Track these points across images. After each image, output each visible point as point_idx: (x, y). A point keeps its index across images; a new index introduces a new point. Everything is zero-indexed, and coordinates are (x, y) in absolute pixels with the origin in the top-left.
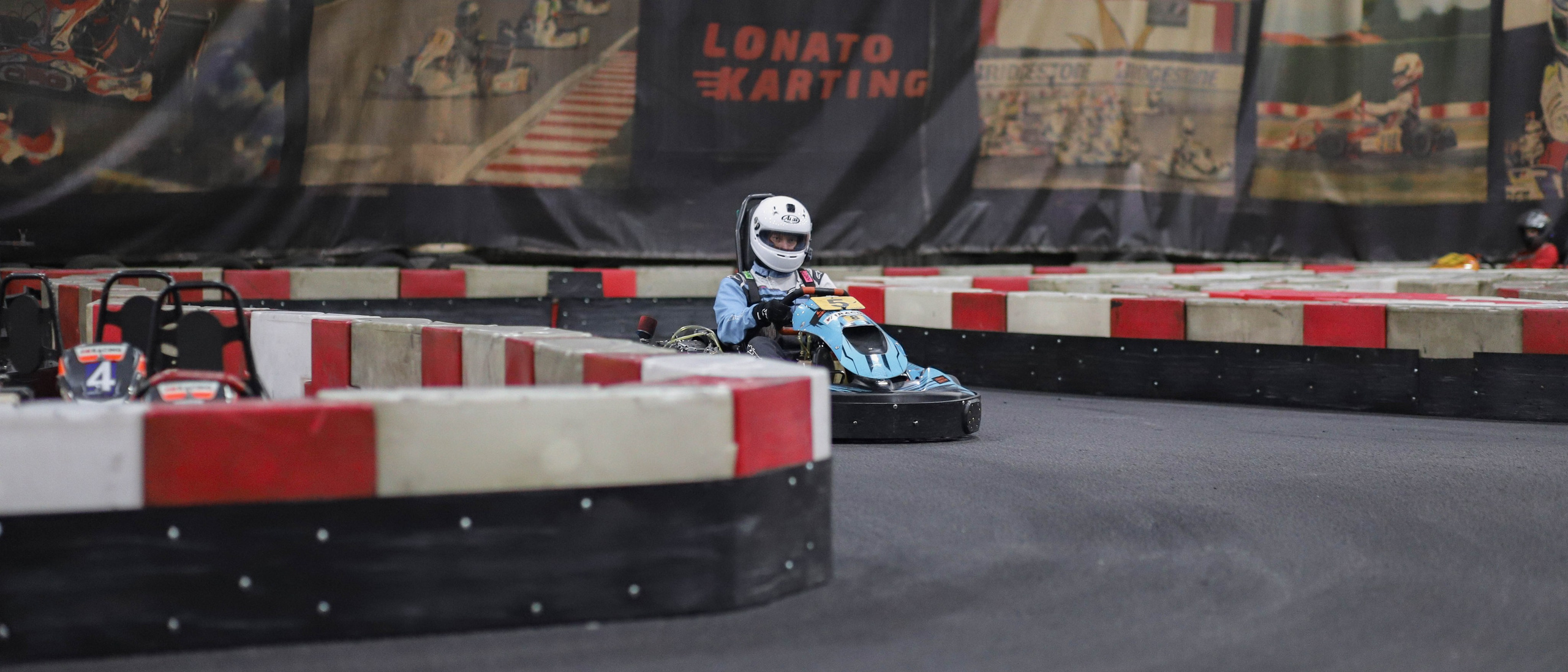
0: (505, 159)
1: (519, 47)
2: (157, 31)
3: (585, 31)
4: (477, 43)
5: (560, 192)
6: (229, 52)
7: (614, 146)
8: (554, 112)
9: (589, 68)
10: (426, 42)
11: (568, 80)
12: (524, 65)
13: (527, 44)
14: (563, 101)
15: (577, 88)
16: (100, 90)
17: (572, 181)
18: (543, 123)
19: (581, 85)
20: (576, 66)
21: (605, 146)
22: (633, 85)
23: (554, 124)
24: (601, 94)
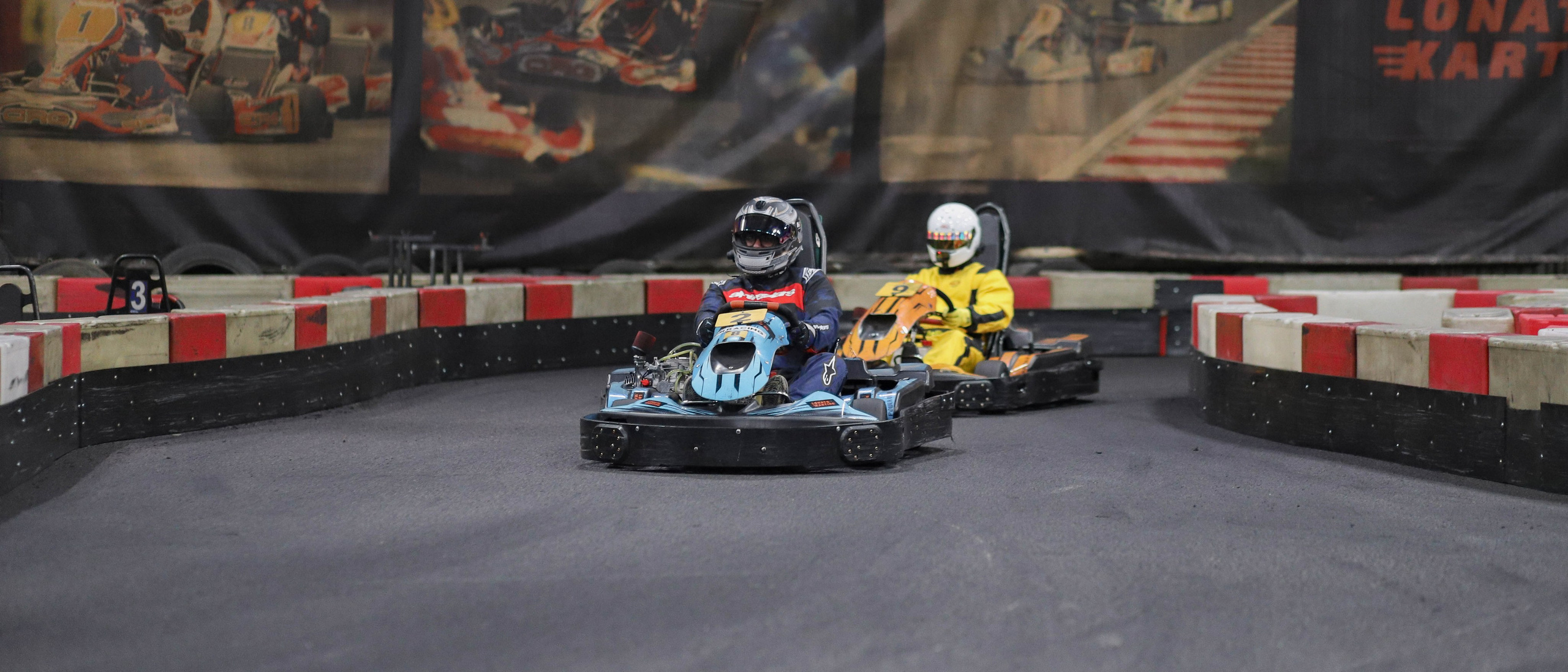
0: (1125, 150)
2: (701, 14)
3: (1227, 4)
4: (1089, 20)
5: (1201, 187)
6: (782, 35)
7: (1268, 134)
8: (1189, 96)
9: (1233, 46)
10: (1028, 18)
11: (1206, 60)
12: (1147, 43)
13: (1153, 20)
14: (1203, 84)
15: (1219, 69)
16: (635, 80)
17: (1215, 174)
18: (1174, 109)
19: (1224, 65)
20: (1217, 44)
21: (1257, 135)
22: (1291, 64)
23: (1191, 110)
24: (1248, 75)
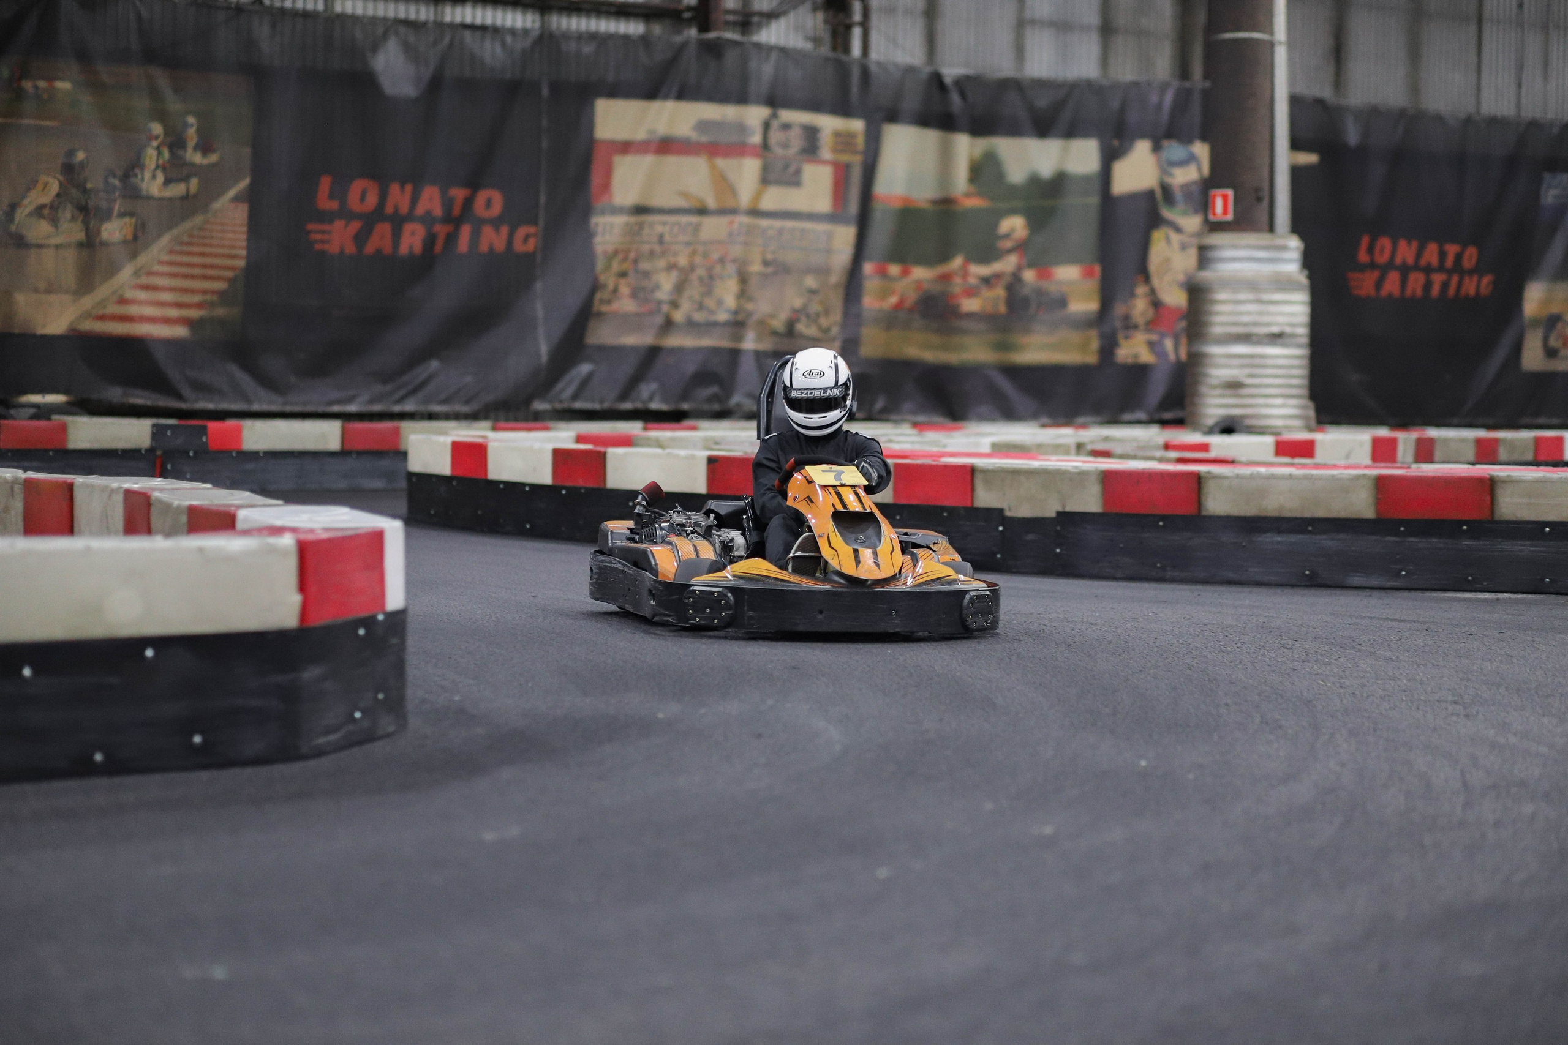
0: (113, 309)
1: (124, 197)
3: (194, 182)
4: (84, 192)
5: (170, 343)
7: (224, 297)
8: (161, 263)
9: (198, 219)
10: (28, 190)
11: (175, 231)
12: (131, 214)
13: (133, 194)
14: (171, 252)
15: (186, 239)
17: (180, 332)
18: (150, 274)
19: (191, 236)
20: (184, 218)
21: (215, 298)
22: (245, 237)
23: (162, 274)
24: (211, 246)
